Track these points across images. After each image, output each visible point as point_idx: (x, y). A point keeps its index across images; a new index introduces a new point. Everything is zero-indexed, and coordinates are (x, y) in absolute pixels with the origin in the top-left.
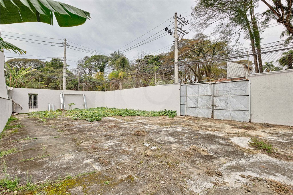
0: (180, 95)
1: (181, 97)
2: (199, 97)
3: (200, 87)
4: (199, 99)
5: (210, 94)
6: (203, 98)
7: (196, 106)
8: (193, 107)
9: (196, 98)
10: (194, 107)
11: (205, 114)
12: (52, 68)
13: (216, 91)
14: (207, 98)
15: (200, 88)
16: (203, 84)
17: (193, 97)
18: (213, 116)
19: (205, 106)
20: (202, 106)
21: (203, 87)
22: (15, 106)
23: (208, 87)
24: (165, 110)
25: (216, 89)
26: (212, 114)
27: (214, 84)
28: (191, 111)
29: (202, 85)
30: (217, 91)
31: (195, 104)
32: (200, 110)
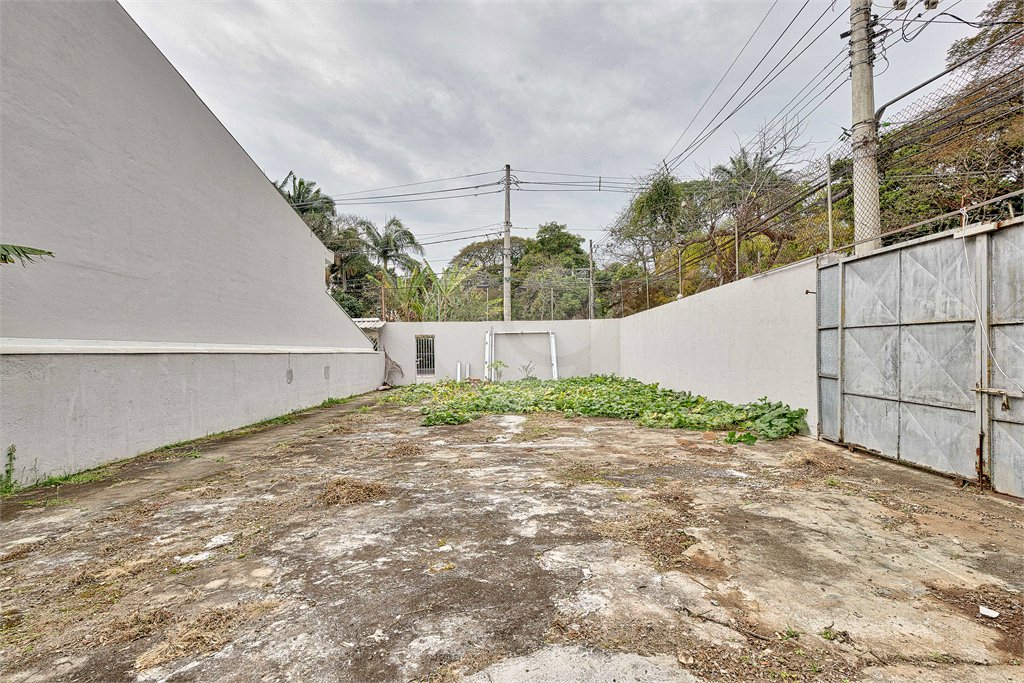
0: (819, 324)
1: (823, 333)
2: (906, 331)
3: (907, 266)
4: (906, 347)
5: (966, 308)
6: (928, 337)
7: (890, 387)
8: (872, 394)
9: (889, 342)
10: (880, 393)
11: (938, 444)
12: (539, 255)
13: (1005, 288)
14: (952, 336)
15: (910, 272)
16: (928, 247)
17: (874, 332)
18: (986, 470)
19: (941, 394)
20: (923, 393)
21: (925, 265)
22: (392, 369)
23: (958, 262)
24: (760, 403)
25: (1005, 273)
26: (980, 452)
27: (991, 234)
28: (865, 417)
29: (919, 249)
30: (1012, 284)
31: (884, 374)
32: (913, 418)
